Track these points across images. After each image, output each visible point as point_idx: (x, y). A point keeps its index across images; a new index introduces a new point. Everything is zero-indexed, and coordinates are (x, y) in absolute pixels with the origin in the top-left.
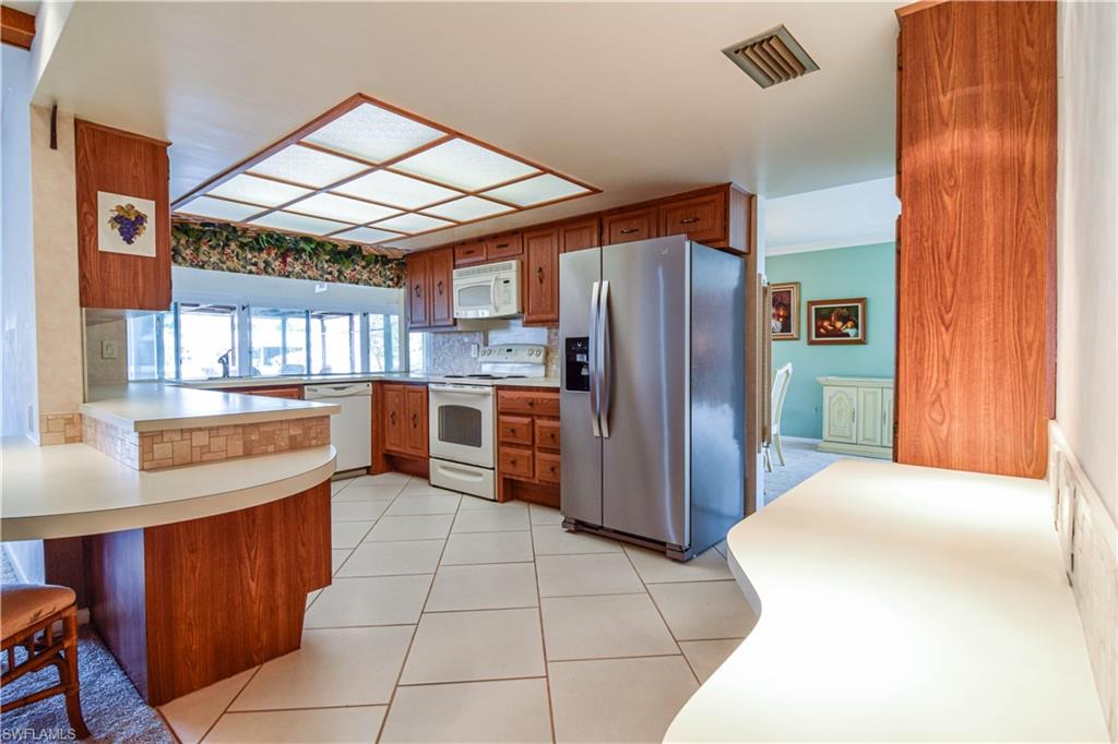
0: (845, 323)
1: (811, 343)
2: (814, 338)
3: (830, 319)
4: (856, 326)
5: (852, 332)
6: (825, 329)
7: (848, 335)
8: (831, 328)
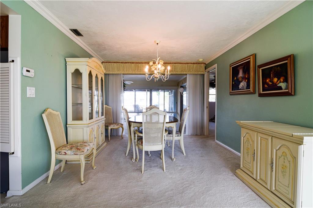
0: (279, 79)
1: (261, 95)
2: (261, 92)
3: (270, 77)
4: (286, 81)
5: (283, 85)
6: (268, 84)
7: (280, 88)
8: (271, 83)
